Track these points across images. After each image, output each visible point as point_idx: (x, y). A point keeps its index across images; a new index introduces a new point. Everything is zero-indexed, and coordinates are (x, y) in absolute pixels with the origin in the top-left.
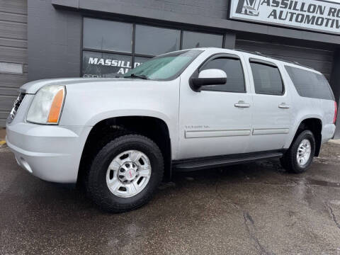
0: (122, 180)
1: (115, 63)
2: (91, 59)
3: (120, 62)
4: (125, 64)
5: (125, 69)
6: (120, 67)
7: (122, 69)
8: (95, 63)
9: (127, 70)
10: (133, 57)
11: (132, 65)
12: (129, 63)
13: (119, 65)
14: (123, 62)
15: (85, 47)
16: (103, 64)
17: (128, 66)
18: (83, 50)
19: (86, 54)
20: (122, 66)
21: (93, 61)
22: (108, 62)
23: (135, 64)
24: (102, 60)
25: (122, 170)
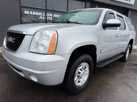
1: (37, 14)
2: (25, 11)
3: (40, 13)
4: (42, 14)
8: (28, 14)
9: (43, 17)
10: (46, 11)
11: (46, 14)
12: (44, 14)
15: (22, 5)
16: (32, 14)
18: (21, 7)
19: (22, 9)
21: (26, 12)
22: (34, 13)
23: (47, 14)
24: (31, 12)
25: (79, 73)
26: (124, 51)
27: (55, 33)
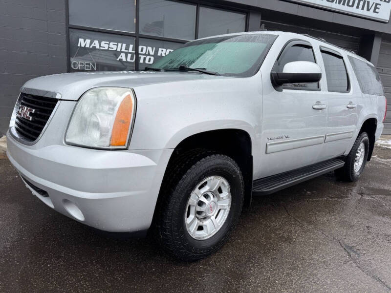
0: (201, 217)
1: (113, 46)
2: (81, 40)
3: (120, 45)
4: (127, 48)
5: (126, 54)
6: (121, 52)
7: (123, 55)
8: (88, 46)
9: (129, 56)
10: (137, 38)
11: (136, 49)
12: (131, 46)
13: (119, 50)
14: (124, 45)
15: (72, 23)
16: (98, 47)
17: (130, 50)
18: (70, 28)
19: (74, 34)
20: (123, 50)
21: (83, 43)
22: (105, 45)
23: (140, 47)
24: (96, 42)
25: (201, 203)
26: (347, 153)
27: (129, 96)
